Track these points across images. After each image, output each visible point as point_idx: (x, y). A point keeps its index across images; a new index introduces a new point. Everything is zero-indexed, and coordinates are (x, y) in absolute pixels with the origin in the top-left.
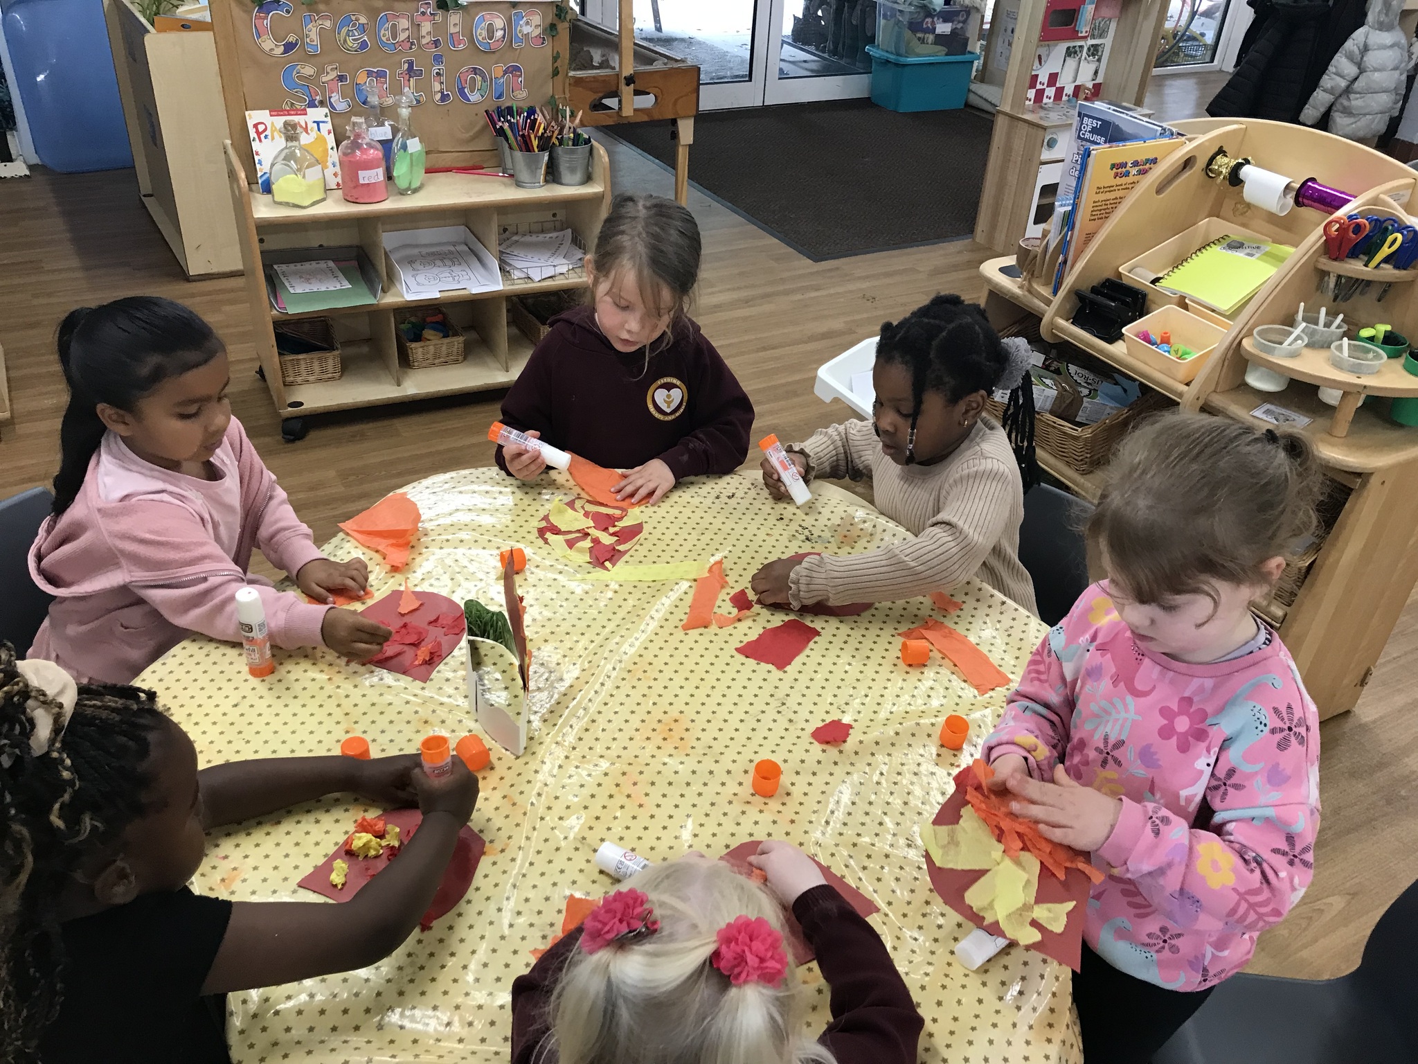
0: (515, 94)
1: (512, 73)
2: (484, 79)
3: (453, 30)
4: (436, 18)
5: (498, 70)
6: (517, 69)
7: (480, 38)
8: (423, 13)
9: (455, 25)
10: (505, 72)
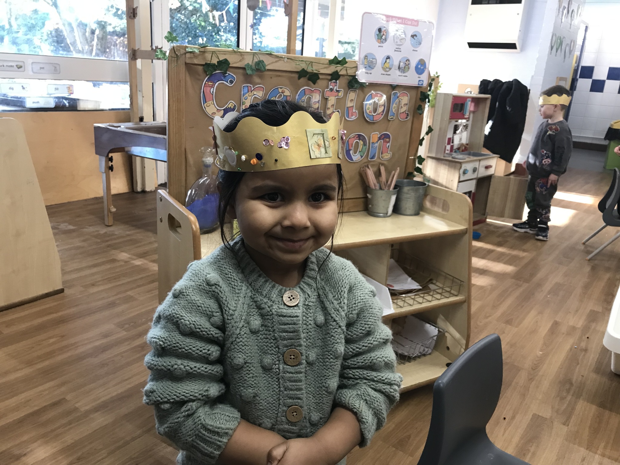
0: (383, 155)
1: (383, 139)
2: (365, 144)
3: (349, 104)
4: (340, 94)
5: (375, 136)
6: (387, 136)
7: (368, 111)
8: (332, 90)
9: (352, 100)
10: (380, 138)
